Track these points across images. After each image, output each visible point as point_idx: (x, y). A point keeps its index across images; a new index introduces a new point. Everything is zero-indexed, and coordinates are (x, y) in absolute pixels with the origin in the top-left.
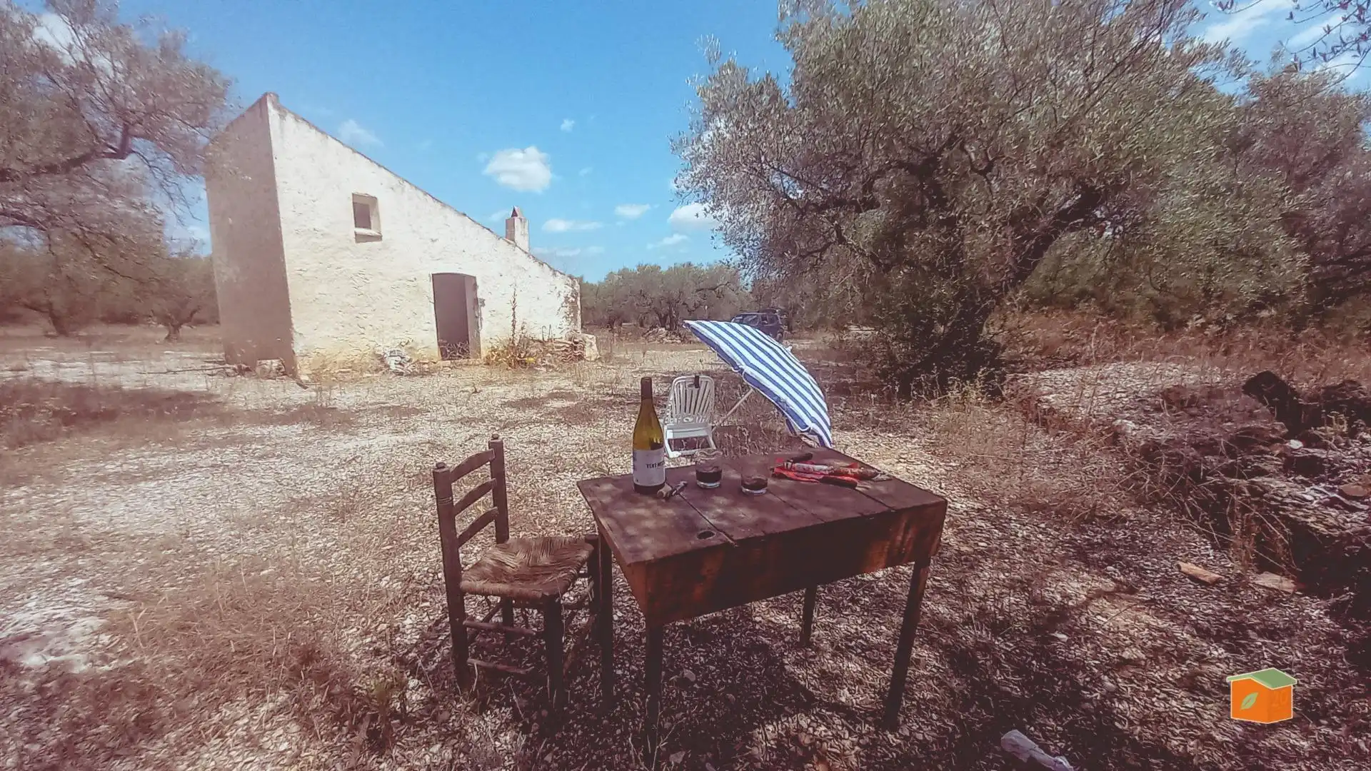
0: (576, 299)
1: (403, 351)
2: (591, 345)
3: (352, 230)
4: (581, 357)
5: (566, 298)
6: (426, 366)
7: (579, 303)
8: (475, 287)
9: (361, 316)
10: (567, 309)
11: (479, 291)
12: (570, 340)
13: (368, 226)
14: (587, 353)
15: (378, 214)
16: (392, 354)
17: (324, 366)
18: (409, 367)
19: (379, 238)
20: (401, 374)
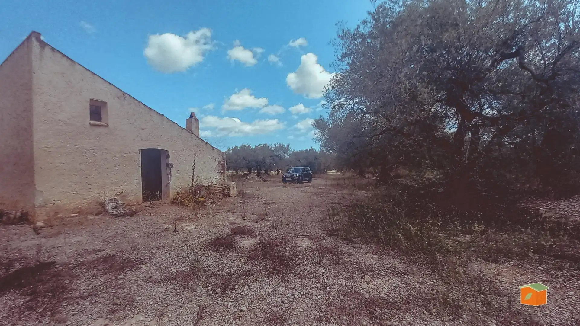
0: (224, 162)
1: (118, 199)
2: (234, 188)
3: (88, 121)
4: (229, 195)
5: (219, 162)
6: (134, 208)
7: (225, 164)
8: (168, 157)
9: (89, 177)
10: (220, 168)
11: (170, 159)
12: (222, 185)
13: (100, 119)
14: (231, 193)
15: (107, 113)
16: (110, 201)
17: (56, 213)
18: (122, 210)
19: (107, 126)
20: (116, 215)
